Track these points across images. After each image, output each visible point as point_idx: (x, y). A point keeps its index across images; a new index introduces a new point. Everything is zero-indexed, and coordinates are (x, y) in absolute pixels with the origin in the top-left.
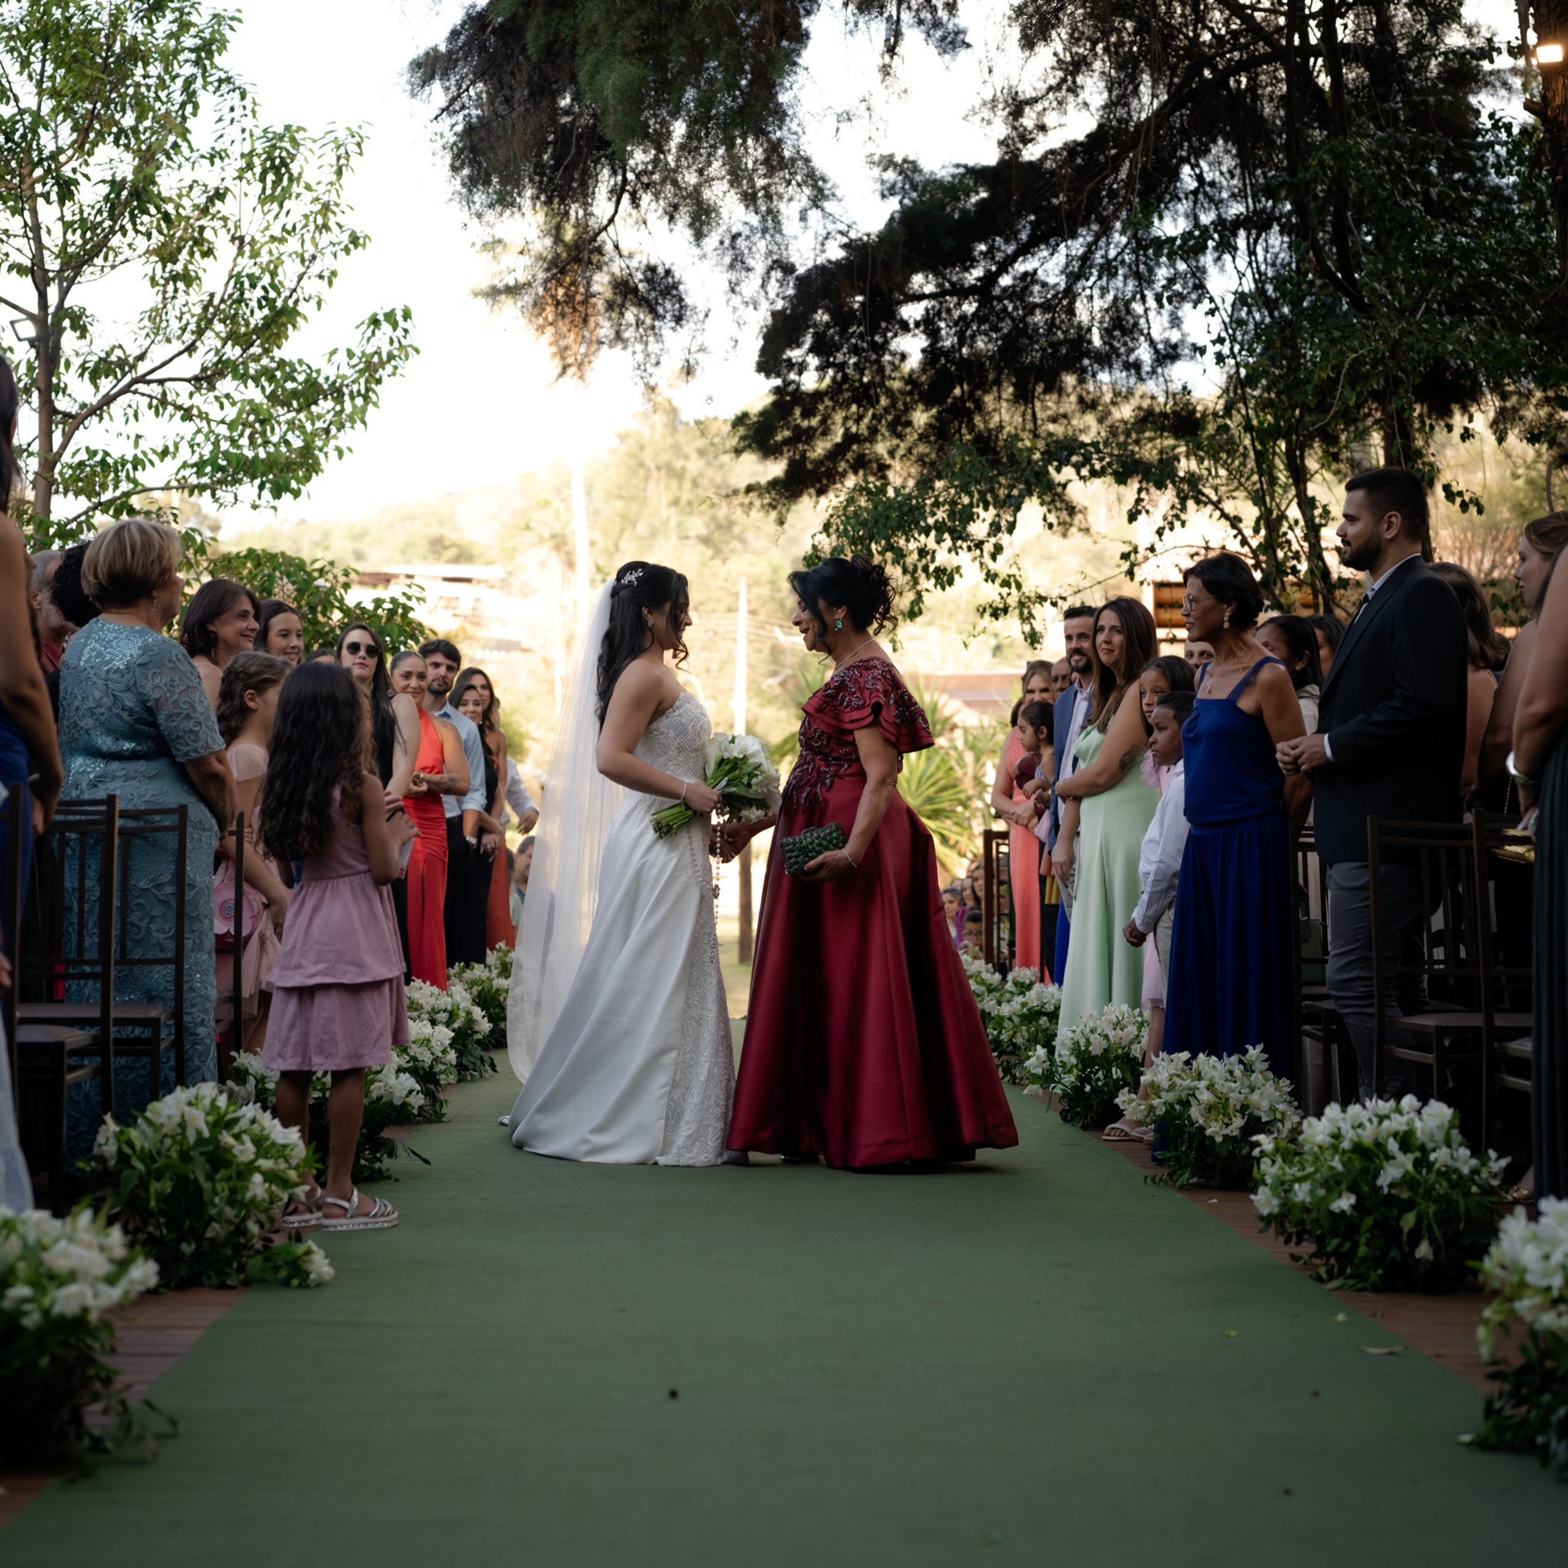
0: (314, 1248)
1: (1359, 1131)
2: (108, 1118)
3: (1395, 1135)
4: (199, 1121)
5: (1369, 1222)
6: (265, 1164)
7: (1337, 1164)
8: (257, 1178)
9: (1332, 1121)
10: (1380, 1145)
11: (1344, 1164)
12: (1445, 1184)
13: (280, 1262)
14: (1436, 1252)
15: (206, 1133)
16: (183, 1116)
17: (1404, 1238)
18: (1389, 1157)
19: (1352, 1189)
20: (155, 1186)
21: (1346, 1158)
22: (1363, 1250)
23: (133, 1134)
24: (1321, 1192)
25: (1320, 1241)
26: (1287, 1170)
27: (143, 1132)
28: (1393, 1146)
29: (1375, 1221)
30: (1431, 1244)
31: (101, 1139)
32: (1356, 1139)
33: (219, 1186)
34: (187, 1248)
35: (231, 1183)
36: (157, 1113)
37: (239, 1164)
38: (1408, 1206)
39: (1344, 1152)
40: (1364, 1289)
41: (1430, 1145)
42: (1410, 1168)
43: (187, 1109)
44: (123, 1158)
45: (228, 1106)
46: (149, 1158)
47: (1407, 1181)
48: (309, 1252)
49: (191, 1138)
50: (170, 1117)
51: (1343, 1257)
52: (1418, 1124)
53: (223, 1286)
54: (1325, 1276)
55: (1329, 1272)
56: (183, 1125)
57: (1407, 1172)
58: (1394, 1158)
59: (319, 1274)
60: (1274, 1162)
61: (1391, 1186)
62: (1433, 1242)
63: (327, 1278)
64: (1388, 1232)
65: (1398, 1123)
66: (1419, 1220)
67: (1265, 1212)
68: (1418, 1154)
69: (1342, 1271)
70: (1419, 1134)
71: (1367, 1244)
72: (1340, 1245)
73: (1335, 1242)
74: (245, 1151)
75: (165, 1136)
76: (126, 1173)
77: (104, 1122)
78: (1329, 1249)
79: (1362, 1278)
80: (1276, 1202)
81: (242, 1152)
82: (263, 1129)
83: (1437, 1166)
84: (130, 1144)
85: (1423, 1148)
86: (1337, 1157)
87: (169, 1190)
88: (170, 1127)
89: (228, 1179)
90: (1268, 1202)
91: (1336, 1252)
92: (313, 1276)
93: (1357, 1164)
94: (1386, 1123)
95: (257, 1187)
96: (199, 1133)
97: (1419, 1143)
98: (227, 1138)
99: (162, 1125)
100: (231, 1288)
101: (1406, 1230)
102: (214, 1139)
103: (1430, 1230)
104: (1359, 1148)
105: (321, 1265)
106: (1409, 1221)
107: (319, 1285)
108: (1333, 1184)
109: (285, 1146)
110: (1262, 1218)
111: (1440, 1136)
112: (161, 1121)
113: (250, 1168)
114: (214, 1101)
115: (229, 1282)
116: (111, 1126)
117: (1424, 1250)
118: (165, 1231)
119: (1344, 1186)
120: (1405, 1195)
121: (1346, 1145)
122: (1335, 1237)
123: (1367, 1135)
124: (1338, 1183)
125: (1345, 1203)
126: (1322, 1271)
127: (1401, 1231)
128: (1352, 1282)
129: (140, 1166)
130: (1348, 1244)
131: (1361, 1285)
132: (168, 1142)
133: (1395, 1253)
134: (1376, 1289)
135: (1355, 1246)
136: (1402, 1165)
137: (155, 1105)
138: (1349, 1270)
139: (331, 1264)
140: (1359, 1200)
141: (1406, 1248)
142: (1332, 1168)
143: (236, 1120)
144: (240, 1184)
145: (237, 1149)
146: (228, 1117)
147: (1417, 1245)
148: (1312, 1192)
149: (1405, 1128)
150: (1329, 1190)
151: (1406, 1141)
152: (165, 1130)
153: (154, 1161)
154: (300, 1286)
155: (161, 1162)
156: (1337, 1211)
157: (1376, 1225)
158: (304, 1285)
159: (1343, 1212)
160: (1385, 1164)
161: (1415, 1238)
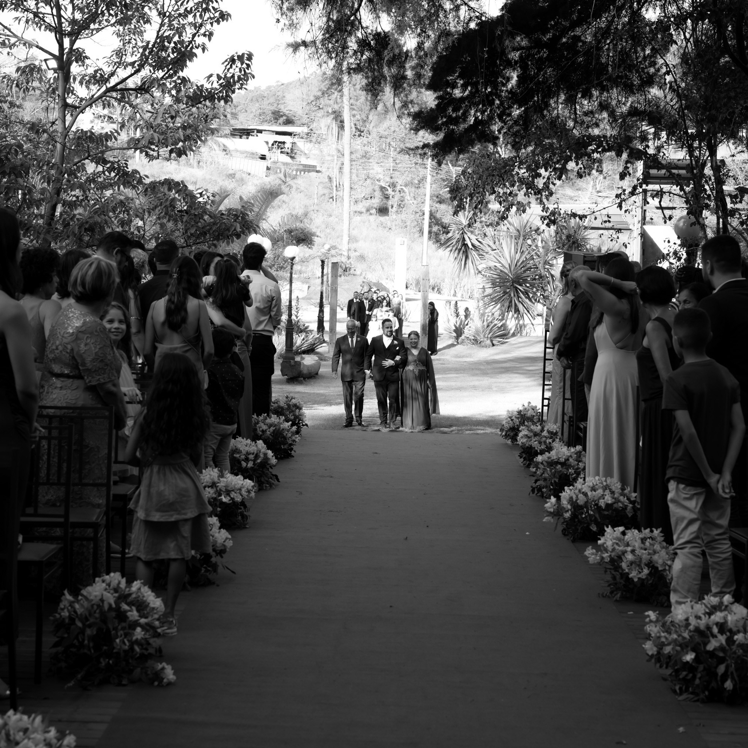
0: (166, 666)
1: (699, 621)
2: (66, 592)
3: (717, 624)
4: (110, 598)
5: (701, 667)
6: (143, 621)
7: (686, 635)
8: (139, 629)
9: (685, 612)
10: (709, 628)
11: (690, 637)
12: (741, 651)
13: (149, 672)
14: (734, 686)
15: (114, 606)
16: (102, 595)
17: (719, 678)
18: (714, 636)
19: (693, 650)
20: (88, 632)
21: (691, 634)
22: (697, 681)
23: (77, 606)
24: (678, 648)
25: (677, 672)
26: (663, 634)
27: (82, 606)
28: (715, 630)
29: (704, 667)
30: (732, 682)
31: (62, 606)
32: (697, 625)
33: (119, 634)
34: (103, 663)
35: (126, 631)
36: (90, 593)
37: (131, 621)
38: (721, 661)
39: (690, 631)
40: (697, 701)
41: (735, 629)
42: (724, 642)
43: (105, 593)
44: (72, 620)
45: (126, 587)
46: (84, 619)
47: (721, 648)
48: (163, 669)
49: (106, 607)
50: (96, 596)
51: (687, 683)
52: (729, 618)
53: (120, 684)
54: (678, 691)
55: (680, 689)
56: (102, 600)
57: (722, 644)
58: (716, 637)
59: (168, 679)
60: (656, 626)
61: (715, 649)
62: (733, 679)
63: (173, 681)
64: (711, 673)
65: (718, 617)
66: (727, 668)
67: (650, 653)
68: (728, 634)
69: (687, 690)
70: (729, 623)
71: (700, 678)
72: (687, 675)
73: (684, 673)
74: (133, 614)
75: (94, 604)
76: (73, 627)
77: (64, 594)
78: (681, 677)
79: (697, 695)
80: (655, 649)
81: (132, 615)
82: (144, 597)
83: (737, 642)
84: (75, 612)
85: (730, 631)
86: (687, 631)
87: (95, 633)
88: (96, 600)
89: (123, 629)
90: (652, 649)
91: (684, 679)
92: (165, 680)
93: (697, 639)
94: (713, 617)
95: (139, 634)
96: (110, 605)
97: (729, 628)
98: (125, 607)
99: (92, 600)
100: (124, 685)
101: (720, 674)
102: (118, 609)
103: (732, 673)
104: (697, 630)
105: (169, 674)
106: (721, 669)
107: (169, 684)
108: (684, 646)
109: (153, 609)
110: (648, 655)
111: (741, 623)
112: (92, 598)
113: (135, 624)
114: (119, 583)
115: (124, 682)
116: (68, 597)
117: (729, 685)
118: (93, 651)
119: (689, 648)
120: (721, 654)
121: (691, 628)
122: (685, 671)
123: (702, 623)
124: (687, 646)
125: (689, 657)
126: (677, 688)
127: (717, 674)
128: (691, 696)
129: (79, 624)
130: (691, 675)
131: (696, 699)
132: (95, 607)
133: (713, 684)
134: (703, 702)
135: (694, 677)
136: (720, 640)
137: (89, 588)
138: (690, 689)
139: (174, 674)
140: (696, 657)
141: (720, 683)
142: (684, 638)
143: (130, 595)
144: (130, 631)
145: (129, 614)
146: (126, 593)
147: (726, 680)
148: (673, 649)
149: (722, 621)
150: (682, 649)
151: (722, 627)
152: (93, 602)
153: (87, 619)
154: (158, 685)
155: (92, 620)
156: (685, 661)
157: (705, 669)
158: (161, 685)
159: (687, 662)
160: (711, 639)
161: (724, 677)
